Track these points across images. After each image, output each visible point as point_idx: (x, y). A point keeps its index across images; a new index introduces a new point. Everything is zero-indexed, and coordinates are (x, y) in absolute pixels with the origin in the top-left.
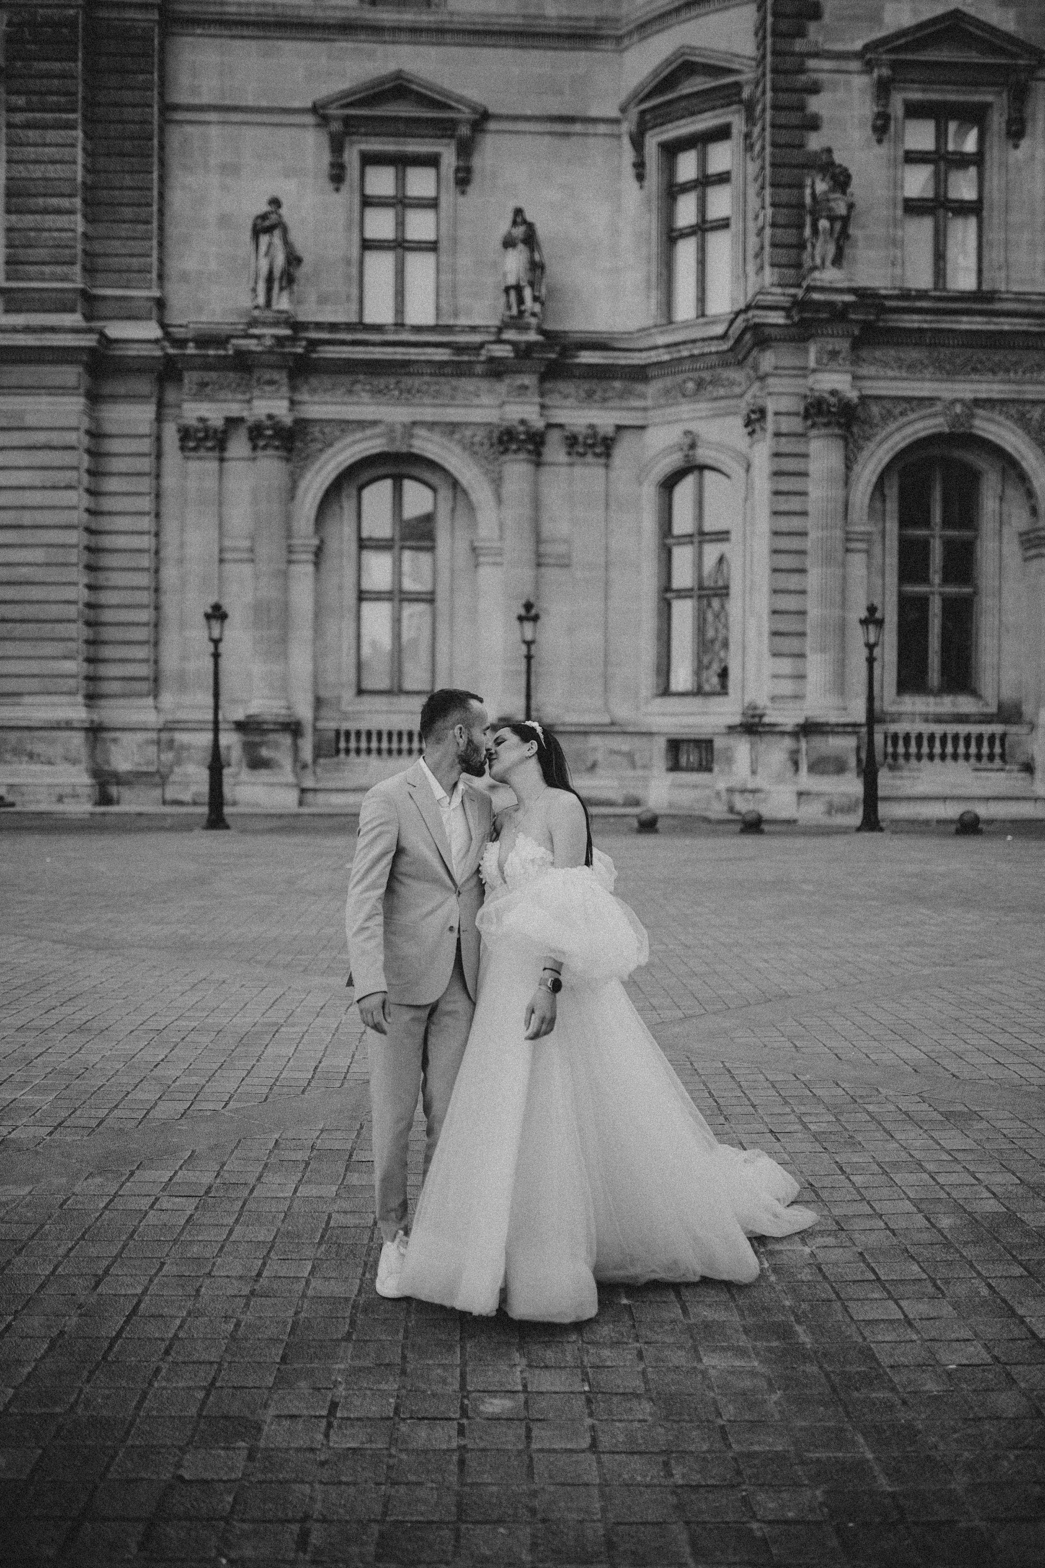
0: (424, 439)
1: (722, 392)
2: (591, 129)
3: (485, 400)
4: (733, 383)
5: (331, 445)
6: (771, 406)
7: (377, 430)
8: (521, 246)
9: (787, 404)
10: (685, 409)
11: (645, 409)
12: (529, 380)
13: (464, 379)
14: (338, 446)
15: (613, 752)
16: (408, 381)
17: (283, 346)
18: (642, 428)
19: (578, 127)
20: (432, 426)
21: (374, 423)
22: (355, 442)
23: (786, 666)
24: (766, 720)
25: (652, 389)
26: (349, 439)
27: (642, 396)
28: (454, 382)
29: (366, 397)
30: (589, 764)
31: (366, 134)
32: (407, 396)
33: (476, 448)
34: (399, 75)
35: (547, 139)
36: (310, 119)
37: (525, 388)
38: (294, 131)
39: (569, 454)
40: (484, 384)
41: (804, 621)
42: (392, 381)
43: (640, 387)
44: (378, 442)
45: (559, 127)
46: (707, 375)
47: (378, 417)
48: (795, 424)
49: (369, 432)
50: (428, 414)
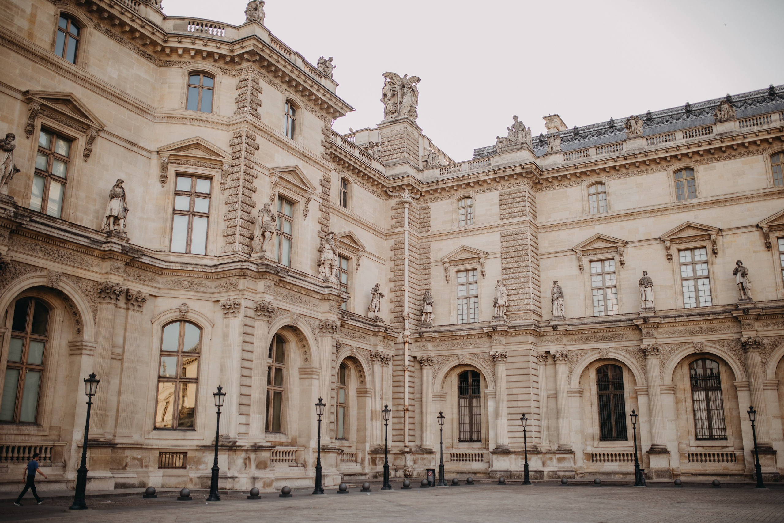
0: (64, 282)
1: (202, 289)
2: (140, 151)
3: (95, 269)
4: (208, 287)
5: (18, 277)
6: (243, 303)
7: (44, 273)
8: (121, 198)
9: (250, 304)
10: (183, 293)
11: (160, 288)
12: (121, 264)
13: (87, 256)
14: (21, 278)
15: (134, 458)
16: (62, 251)
17: (16, 218)
18: (155, 296)
19: (135, 149)
20: (69, 276)
21: (42, 269)
22: (32, 277)
23: (243, 419)
24: (237, 444)
25: (162, 280)
26: (28, 275)
27: (158, 282)
28: (83, 256)
29: (40, 254)
30: (124, 465)
31: (47, 116)
32: (61, 259)
33: (87, 293)
34: (70, 95)
35: (123, 149)
36: (20, 96)
37: (119, 268)
38: (10, 99)
39: (126, 304)
40: (96, 261)
41: (250, 399)
42: (54, 248)
43: (158, 278)
44: (41, 279)
45: (129, 146)
46: (196, 281)
47: (45, 266)
48: (251, 313)
49: (38, 273)
50: (69, 270)
